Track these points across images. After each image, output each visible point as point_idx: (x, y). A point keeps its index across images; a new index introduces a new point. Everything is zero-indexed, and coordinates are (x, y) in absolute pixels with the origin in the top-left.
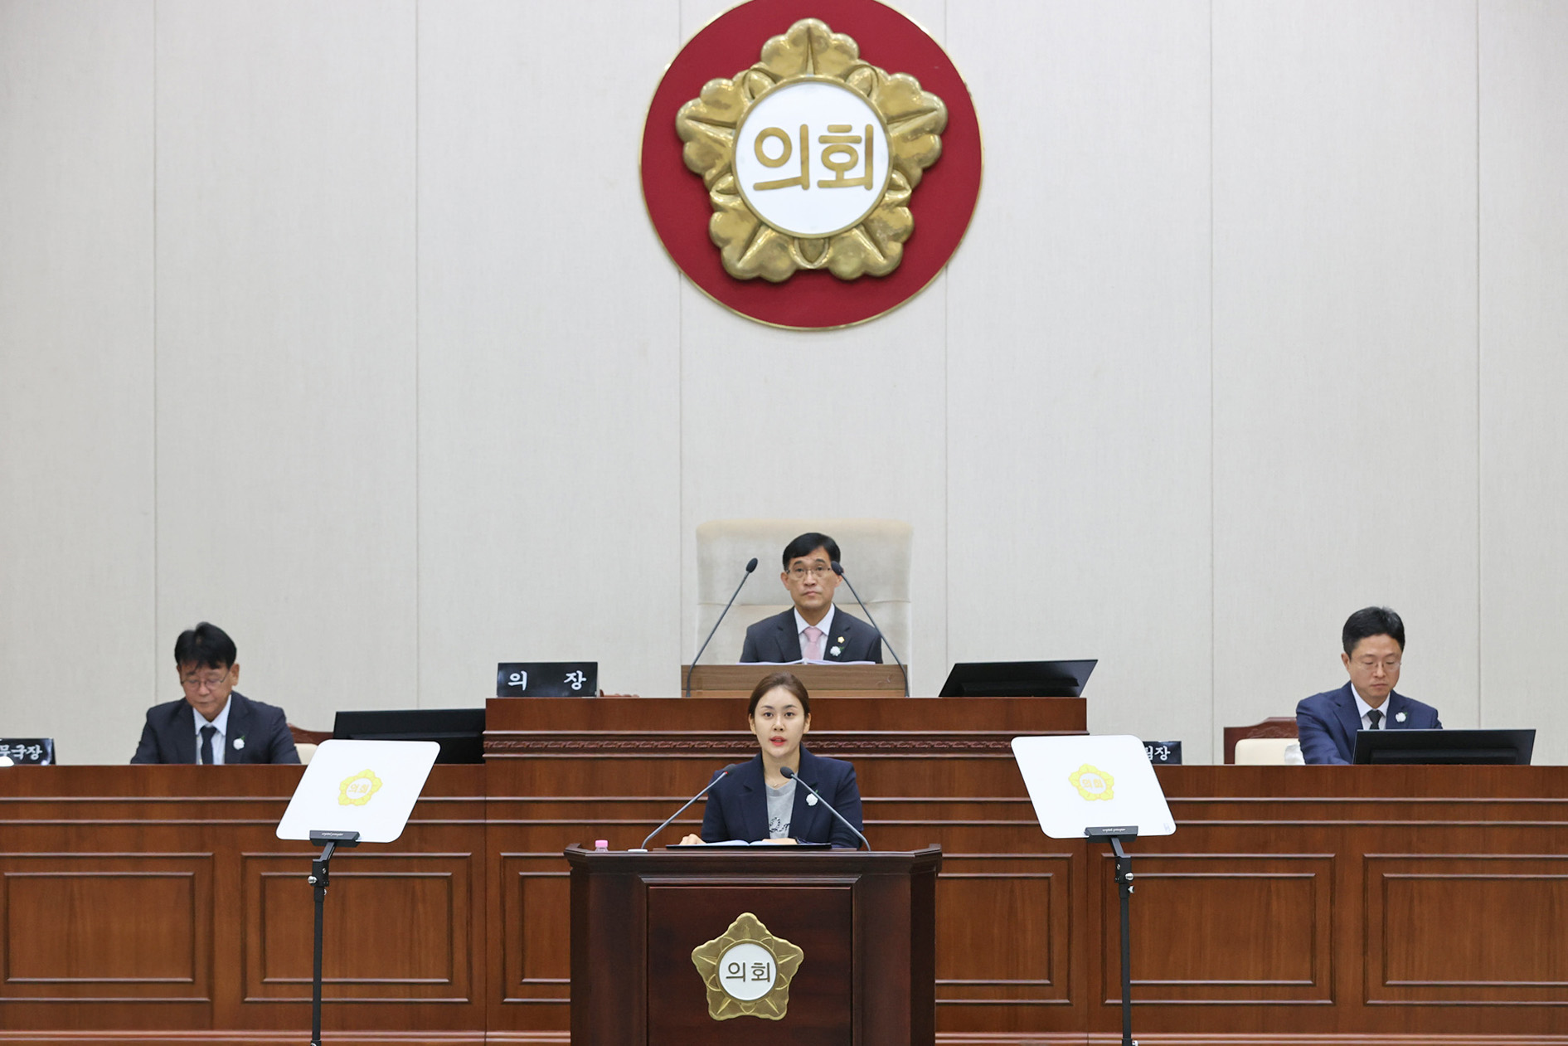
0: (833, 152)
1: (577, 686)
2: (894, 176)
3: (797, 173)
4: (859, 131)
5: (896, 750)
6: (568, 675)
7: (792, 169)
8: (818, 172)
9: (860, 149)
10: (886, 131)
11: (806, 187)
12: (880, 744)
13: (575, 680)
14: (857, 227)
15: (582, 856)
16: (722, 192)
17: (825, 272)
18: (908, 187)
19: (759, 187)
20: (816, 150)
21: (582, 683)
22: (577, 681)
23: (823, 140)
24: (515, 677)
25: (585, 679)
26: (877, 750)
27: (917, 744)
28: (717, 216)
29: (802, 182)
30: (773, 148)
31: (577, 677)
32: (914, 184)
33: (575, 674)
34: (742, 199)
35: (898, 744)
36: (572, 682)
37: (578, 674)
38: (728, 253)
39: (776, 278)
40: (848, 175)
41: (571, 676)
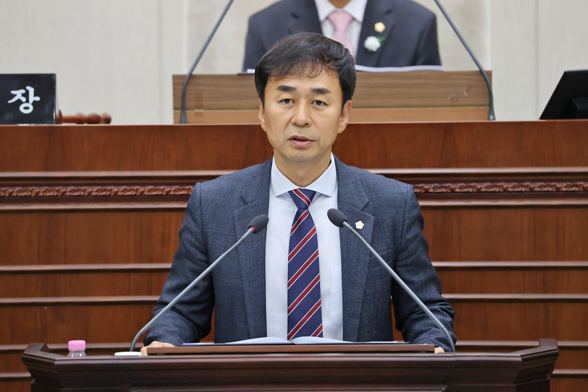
1: (26, 108)
5: (479, 195)
6: (13, 92)
12: (457, 187)
13: (24, 99)
15: (50, 364)
21: (34, 103)
22: (27, 101)
25: (38, 99)
26: (453, 195)
27: (509, 186)
31: (26, 95)
33: (23, 91)
35: (483, 187)
36: (19, 102)
37: (27, 92)
41: (18, 94)
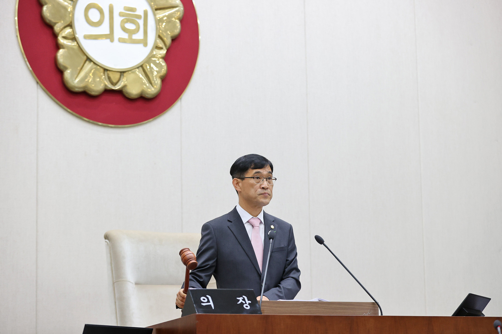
0: (127, 22)
1: (247, 306)
2: (158, 41)
3: (107, 32)
4: (140, 12)
6: (238, 298)
7: (104, 29)
8: (119, 33)
9: (141, 22)
10: (155, 15)
11: (112, 41)
13: (244, 302)
14: (138, 68)
16: (65, 38)
17: (120, 92)
18: (164, 48)
19: (87, 37)
20: (118, 20)
21: (249, 304)
22: (246, 303)
23: (121, 14)
24: (204, 299)
28: (61, 51)
29: (110, 36)
30: (94, 15)
31: (244, 300)
32: (167, 47)
34: (77, 43)
36: (243, 304)
37: (244, 298)
38: (68, 74)
39: (93, 93)
40: (135, 37)
41: (241, 299)
